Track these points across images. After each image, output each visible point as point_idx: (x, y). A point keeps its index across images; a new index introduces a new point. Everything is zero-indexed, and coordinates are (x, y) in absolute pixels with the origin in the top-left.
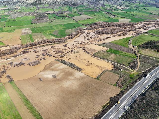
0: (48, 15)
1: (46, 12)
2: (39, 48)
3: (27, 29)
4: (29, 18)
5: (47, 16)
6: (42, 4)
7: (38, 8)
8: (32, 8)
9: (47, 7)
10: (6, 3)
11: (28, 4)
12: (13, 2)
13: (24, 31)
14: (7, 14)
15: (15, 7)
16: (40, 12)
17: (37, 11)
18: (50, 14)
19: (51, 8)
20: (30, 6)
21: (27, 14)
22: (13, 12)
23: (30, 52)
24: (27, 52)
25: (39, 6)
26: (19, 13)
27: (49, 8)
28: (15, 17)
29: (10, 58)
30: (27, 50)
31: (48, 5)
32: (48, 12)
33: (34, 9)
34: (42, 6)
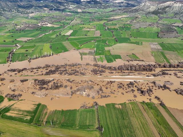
0: (177, 28)
1: (173, 24)
2: (180, 72)
3: (155, 43)
4: (154, 30)
5: (176, 30)
6: (166, 13)
7: (161, 18)
8: (153, 18)
9: (172, 18)
10: (125, 11)
11: (149, 13)
12: (132, 9)
13: (152, 46)
14: (129, 22)
15: (135, 15)
16: (164, 23)
17: (160, 22)
18: (179, 27)
19: (177, 19)
20: (151, 15)
21: (150, 25)
22: (136, 22)
23: (170, 75)
24: (167, 74)
25: (162, 16)
26: (141, 23)
27: (175, 19)
28: (138, 27)
29: (150, 76)
30: (166, 72)
31: (172, 15)
32: (174, 23)
33: (156, 19)
34: (165, 16)
